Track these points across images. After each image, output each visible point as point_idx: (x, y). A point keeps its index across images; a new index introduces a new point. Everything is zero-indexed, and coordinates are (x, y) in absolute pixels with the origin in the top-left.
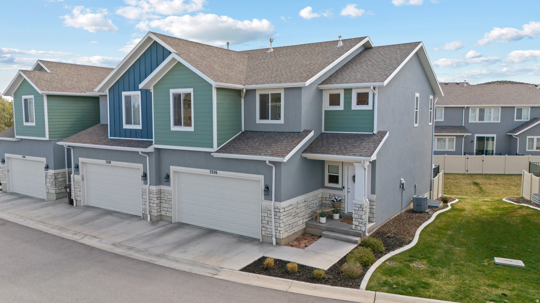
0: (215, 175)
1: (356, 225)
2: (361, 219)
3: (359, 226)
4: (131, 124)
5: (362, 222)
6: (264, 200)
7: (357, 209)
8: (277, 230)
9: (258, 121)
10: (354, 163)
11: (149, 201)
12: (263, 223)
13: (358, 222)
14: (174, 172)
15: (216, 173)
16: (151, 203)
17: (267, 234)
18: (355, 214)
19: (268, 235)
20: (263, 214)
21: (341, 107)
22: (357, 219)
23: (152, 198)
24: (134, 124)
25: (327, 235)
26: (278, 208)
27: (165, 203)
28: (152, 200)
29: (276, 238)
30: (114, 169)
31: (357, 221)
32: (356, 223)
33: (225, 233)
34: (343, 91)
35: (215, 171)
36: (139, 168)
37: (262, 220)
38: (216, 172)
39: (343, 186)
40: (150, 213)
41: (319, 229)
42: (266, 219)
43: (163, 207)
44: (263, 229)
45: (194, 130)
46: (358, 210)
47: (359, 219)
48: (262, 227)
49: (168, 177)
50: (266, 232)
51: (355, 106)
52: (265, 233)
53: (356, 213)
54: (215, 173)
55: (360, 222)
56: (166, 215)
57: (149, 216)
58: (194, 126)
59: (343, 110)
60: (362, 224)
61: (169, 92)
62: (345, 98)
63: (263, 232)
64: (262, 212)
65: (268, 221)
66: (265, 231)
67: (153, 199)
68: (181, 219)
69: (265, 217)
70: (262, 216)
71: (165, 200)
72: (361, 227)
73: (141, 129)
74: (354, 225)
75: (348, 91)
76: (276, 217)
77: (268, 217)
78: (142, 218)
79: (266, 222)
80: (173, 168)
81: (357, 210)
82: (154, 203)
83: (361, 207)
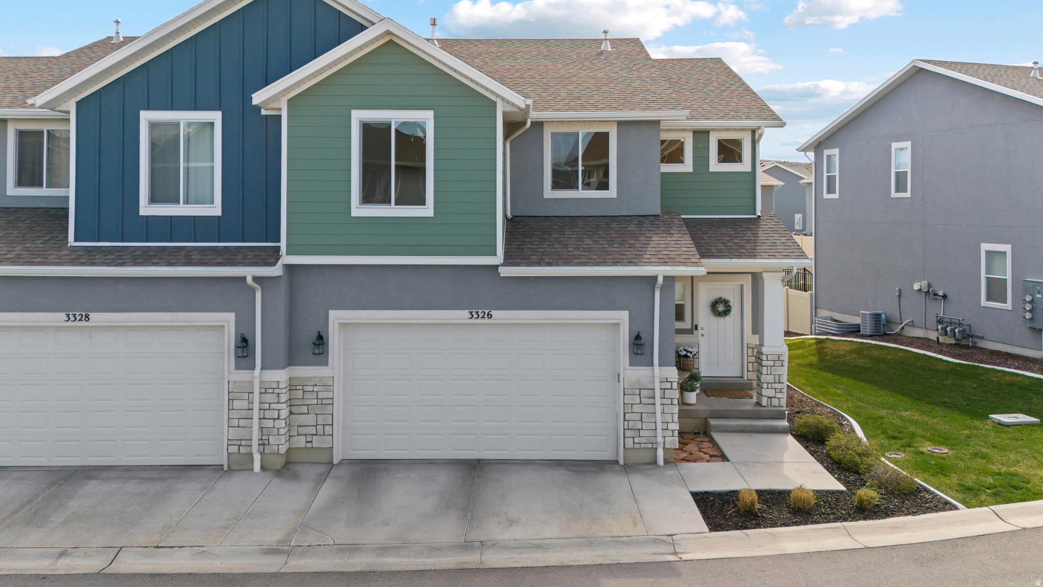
0: (486, 321)
1: (769, 397)
2: (779, 382)
3: (775, 397)
4: (178, 202)
5: (781, 389)
6: (630, 366)
7: (772, 363)
8: (667, 429)
9: (549, 193)
10: (763, 273)
11: (260, 414)
12: (628, 421)
13: (774, 390)
14: (343, 325)
15: (490, 316)
16: (264, 418)
17: (640, 443)
18: (767, 374)
19: (643, 446)
20: (628, 399)
21: (687, 166)
22: (772, 383)
23: (270, 403)
24: (187, 202)
25: (722, 426)
26: (667, 381)
27: (308, 413)
28: (269, 409)
29: (664, 448)
30: (90, 337)
31: (772, 388)
32: (771, 393)
33: (514, 462)
34: (691, 134)
35: (486, 312)
36: (221, 324)
37: (625, 414)
38: (488, 314)
39: (695, 324)
40: (262, 447)
41: (692, 418)
42: (636, 408)
43: (298, 426)
44: (628, 433)
45: (434, 213)
46: (774, 366)
47: (775, 383)
48: (624, 430)
49: (321, 341)
50: (636, 440)
51: (715, 166)
52: (634, 443)
53: (769, 373)
54: (486, 316)
55: (777, 390)
56: (309, 445)
57: (257, 457)
58: (435, 203)
59: (692, 171)
60: (781, 392)
61: (350, 116)
62: (694, 148)
63: (629, 442)
64: (624, 394)
65: (641, 413)
66: (634, 438)
67: (272, 406)
68: (353, 450)
69: (632, 404)
70: (624, 403)
71: (308, 405)
72: (779, 398)
73: (220, 215)
74: (766, 396)
75: (701, 135)
76: (665, 401)
77: (640, 403)
78: (225, 468)
79: (638, 417)
80: (336, 317)
81: (771, 366)
82: (278, 418)
83: (779, 360)
